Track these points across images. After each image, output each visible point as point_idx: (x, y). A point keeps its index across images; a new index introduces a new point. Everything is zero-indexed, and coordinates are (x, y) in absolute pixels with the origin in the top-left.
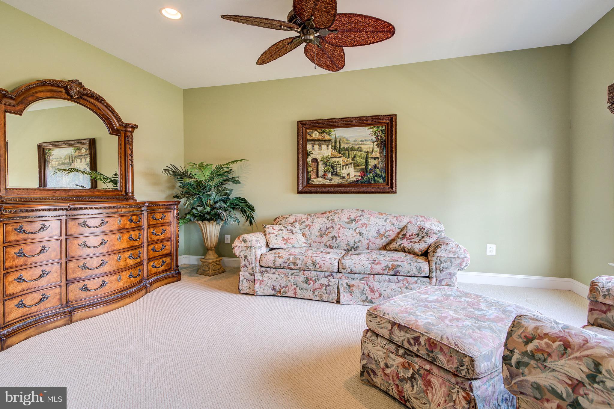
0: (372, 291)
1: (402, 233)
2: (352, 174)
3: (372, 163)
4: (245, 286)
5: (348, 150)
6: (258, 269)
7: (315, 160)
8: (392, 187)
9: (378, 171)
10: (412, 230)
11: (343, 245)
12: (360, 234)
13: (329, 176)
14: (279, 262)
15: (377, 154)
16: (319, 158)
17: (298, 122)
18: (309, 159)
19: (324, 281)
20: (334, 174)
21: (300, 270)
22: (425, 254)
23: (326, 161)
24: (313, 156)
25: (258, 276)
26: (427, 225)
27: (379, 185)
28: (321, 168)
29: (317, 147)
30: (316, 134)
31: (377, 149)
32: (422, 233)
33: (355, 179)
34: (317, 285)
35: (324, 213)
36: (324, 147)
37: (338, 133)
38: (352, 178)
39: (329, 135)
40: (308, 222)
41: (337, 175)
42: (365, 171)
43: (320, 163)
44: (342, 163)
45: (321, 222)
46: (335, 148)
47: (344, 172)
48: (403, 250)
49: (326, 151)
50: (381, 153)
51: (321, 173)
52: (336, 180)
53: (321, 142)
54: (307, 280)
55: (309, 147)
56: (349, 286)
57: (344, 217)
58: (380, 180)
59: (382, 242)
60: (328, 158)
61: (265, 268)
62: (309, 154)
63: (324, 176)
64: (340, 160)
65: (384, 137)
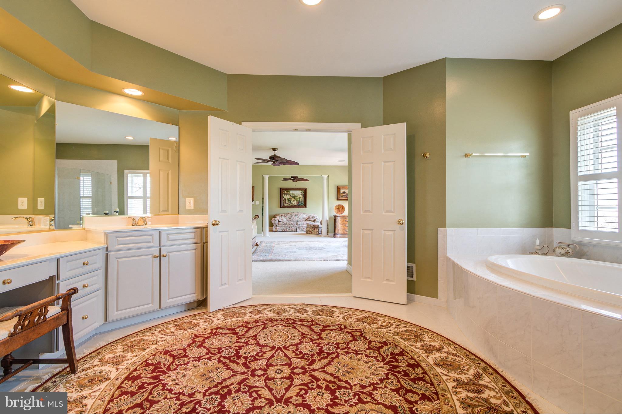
0: (304, 229)
1: (309, 218)
2: (295, 203)
3: (301, 200)
4: (274, 230)
5: (294, 196)
6: (278, 226)
7: (285, 199)
8: (306, 207)
9: (302, 202)
10: (311, 217)
11: (295, 220)
12: (299, 218)
13: (289, 203)
14: (283, 224)
15: (302, 198)
16: (286, 198)
17: (281, 188)
18: (283, 199)
19: (293, 227)
20: (290, 203)
21: (288, 225)
22: (314, 221)
23: (288, 199)
24: (284, 198)
25: (278, 227)
26: (314, 216)
27: (302, 206)
28: (287, 201)
29: (286, 195)
30: (285, 192)
31: (302, 197)
32: (313, 217)
33: (296, 204)
34: (292, 228)
35: (289, 213)
36: (288, 195)
37: (292, 192)
38: (295, 204)
39: (289, 192)
40: (285, 216)
41: (291, 203)
42: (299, 202)
43: (287, 200)
44: (293, 200)
45: (288, 216)
46: (291, 196)
47: (293, 202)
48: (309, 221)
49: (288, 197)
50: (303, 198)
51: (287, 203)
52: (291, 205)
53: (287, 194)
54: (290, 227)
55: (283, 195)
56: (299, 228)
57: (295, 214)
58: (303, 205)
59: (304, 220)
60: (289, 199)
61: (280, 225)
62: (283, 197)
63: (288, 204)
64: (292, 199)
65: (304, 193)
